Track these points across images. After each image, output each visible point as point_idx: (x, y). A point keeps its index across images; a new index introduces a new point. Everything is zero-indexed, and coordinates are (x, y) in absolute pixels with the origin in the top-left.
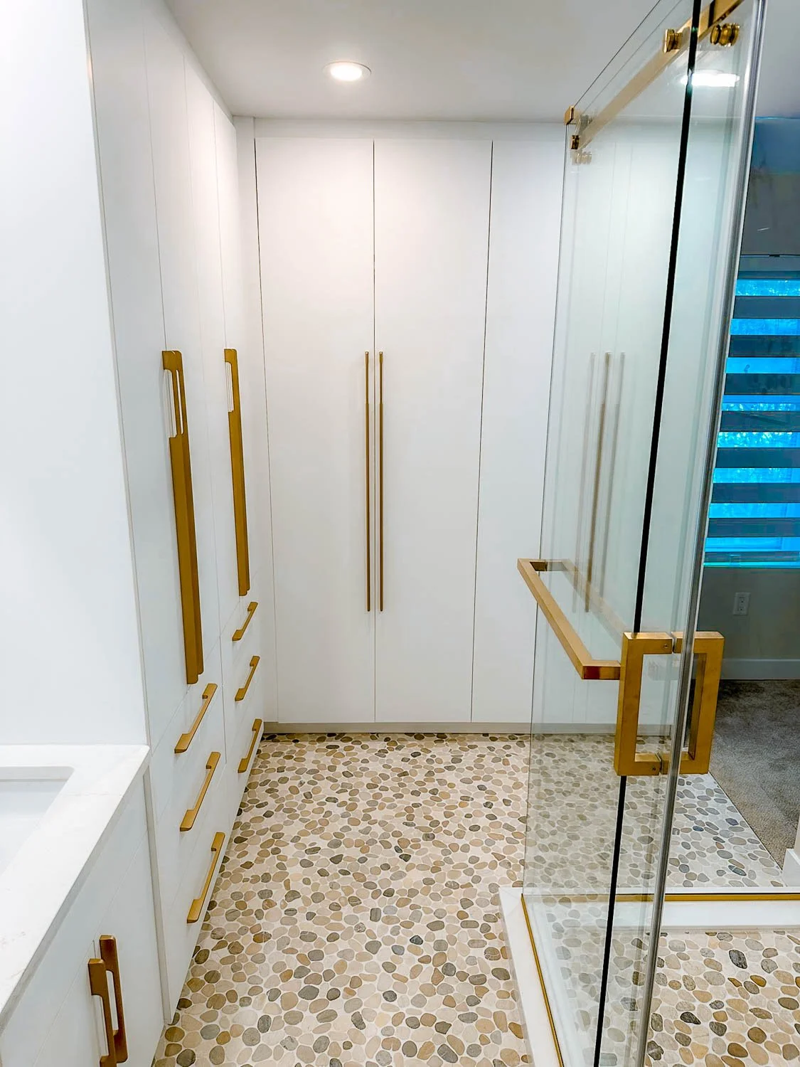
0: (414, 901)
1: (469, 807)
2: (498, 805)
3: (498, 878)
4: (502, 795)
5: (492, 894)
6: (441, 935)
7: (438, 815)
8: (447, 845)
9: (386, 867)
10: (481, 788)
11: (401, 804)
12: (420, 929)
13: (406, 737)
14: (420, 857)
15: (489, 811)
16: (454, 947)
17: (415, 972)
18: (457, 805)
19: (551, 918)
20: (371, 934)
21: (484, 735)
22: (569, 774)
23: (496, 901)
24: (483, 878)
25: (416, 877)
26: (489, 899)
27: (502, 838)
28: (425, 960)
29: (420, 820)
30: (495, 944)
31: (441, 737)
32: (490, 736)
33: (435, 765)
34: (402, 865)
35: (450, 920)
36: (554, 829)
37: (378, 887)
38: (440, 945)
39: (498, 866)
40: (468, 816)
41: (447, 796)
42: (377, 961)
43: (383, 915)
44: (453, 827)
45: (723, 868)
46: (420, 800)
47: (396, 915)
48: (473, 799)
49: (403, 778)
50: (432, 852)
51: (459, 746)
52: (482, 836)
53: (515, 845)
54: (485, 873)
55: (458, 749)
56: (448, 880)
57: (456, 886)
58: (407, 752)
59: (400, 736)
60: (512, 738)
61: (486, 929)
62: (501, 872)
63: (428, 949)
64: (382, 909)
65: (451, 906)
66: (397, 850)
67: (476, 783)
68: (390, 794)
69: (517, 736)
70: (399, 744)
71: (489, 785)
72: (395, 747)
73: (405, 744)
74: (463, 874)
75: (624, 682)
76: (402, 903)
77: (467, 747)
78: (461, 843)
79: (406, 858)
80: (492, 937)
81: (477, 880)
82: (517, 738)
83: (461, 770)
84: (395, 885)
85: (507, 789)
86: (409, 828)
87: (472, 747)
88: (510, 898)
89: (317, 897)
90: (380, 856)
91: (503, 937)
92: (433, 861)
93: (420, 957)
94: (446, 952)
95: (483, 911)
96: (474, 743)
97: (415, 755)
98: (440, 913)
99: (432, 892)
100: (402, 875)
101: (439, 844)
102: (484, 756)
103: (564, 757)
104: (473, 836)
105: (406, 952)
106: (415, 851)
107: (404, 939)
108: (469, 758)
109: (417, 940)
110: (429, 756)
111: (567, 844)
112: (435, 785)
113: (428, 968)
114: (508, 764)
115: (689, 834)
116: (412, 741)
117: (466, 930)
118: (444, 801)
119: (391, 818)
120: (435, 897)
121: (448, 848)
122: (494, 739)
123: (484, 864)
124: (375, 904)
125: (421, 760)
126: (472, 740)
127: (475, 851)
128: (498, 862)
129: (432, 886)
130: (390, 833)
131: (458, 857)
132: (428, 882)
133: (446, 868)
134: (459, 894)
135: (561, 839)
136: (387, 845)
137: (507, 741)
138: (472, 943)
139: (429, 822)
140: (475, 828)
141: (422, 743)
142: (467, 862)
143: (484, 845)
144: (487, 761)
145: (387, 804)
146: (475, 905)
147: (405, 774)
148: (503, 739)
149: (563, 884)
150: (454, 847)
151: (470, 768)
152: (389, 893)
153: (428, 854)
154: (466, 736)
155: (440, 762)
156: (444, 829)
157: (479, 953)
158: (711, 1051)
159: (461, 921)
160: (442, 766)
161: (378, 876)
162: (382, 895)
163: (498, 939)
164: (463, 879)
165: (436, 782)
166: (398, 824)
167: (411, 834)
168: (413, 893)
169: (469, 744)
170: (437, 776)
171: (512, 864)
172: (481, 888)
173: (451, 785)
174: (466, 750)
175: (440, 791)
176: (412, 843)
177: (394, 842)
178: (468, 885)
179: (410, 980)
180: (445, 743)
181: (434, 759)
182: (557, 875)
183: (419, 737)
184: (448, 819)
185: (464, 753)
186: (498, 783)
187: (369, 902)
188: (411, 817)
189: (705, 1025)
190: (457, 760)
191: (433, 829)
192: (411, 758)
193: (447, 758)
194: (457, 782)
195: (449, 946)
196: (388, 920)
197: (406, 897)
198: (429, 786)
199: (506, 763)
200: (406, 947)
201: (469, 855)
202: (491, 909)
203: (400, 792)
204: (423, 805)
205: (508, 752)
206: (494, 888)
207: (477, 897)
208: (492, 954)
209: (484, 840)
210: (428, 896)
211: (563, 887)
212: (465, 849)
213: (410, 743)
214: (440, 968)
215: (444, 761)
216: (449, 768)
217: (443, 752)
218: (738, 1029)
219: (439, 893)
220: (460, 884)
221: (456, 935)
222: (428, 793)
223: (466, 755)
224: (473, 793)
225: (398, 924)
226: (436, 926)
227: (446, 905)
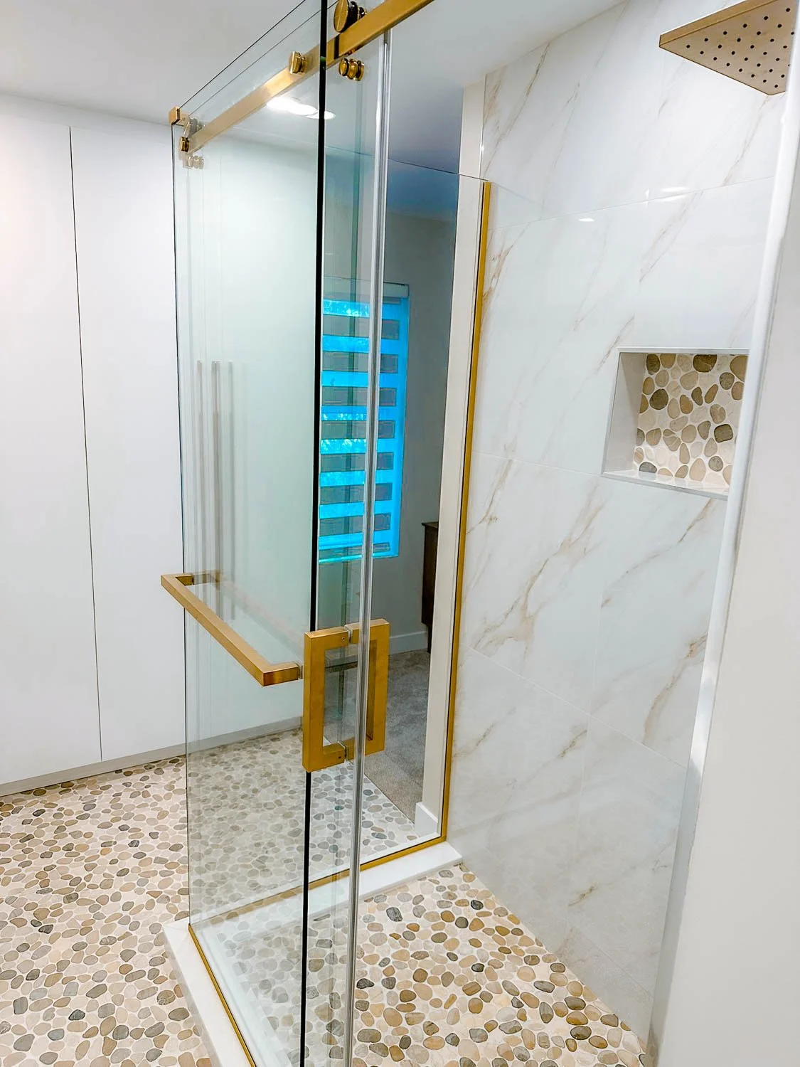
0: (65, 974)
1: (113, 851)
2: (146, 841)
3: (159, 916)
4: (146, 829)
5: (155, 936)
6: (104, 999)
7: (78, 870)
8: (95, 900)
9: (25, 947)
10: (122, 828)
11: (29, 873)
12: (79, 1001)
13: (23, 796)
14: (65, 923)
15: (137, 850)
16: (123, 1006)
17: (81, 1050)
18: (99, 854)
19: (222, 937)
20: (18, 1029)
21: (117, 772)
22: (216, 788)
23: (161, 940)
24: (141, 922)
25: (62, 947)
26: (152, 942)
27: (155, 873)
28: (91, 1033)
29: (56, 882)
30: (168, 986)
31: (67, 786)
32: (123, 771)
33: (65, 819)
34: (44, 939)
35: (114, 979)
36: (208, 848)
37: (19, 974)
38: (106, 1011)
39: (156, 904)
40: (113, 862)
41: (85, 848)
42: (32, 1058)
43: (30, 1002)
44: (97, 879)
45: (367, 837)
46: (53, 861)
47: (47, 997)
48: (115, 843)
49: (27, 842)
50: (78, 913)
51: (90, 791)
52: (133, 878)
53: (171, 876)
54: (144, 917)
55: (89, 794)
56: (101, 937)
57: (112, 941)
58: (26, 813)
59: (14, 798)
60: (149, 767)
61: (154, 975)
62: (160, 908)
63: (92, 1020)
64: (28, 996)
65: (111, 964)
66: (34, 924)
67: (116, 825)
68: (14, 864)
69: (154, 765)
70: (15, 807)
71: (131, 823)
72: (10, 811)
73: (20, 804)
74: (119, 925)
75: (308, 681)
76: (50, 982)
77: (99, 789)
78: (109, 893)
79: (47, 930)
80: (163, 979)
81: (135, 926)
82: (154, 767)
83: (98, 816)
84: (39, 964)
85: (151, 821)
86: (45, 895)
87: (104, 788)
88: (176, 933)
90: (13, 938)
91: (175, 975)
92: (80, 922)
93: (84, 1032)
94: (114, 1015)
95: (148, 957)
96: (107, 784)
97: (37, 814)
98: (99, 976)
99: (85, 956)
100: (46, 950)
101: (83, 902)
102: (120, 794)
103: (207, 773)
104: (123, 881)
105: (67, 1033)
106: (57, 918)
107: (61, 1018)
108: (103, 801)
109: (77, 1016)
110: (55, 810)
111: (226, 859)
112: (70, 839)
113: (97, 1041)
114: (149, 796)
115: (332, 815)
116: (31, 799)
117: (132, 983)
118: (82, 854)
119: (19, 891)
120: (90, 961)
121: (97, 903)
122: (128, 774)
123: (140, 907)
124: (18, 993)
125: (47, 817)
126: (104, 780)
127: (127, 897)
128: (155, 900)
129: (84, 950)
130: (23, 908)
131: (108, 910)
132: (78, 947)
133: (98, 926)
134: (118, 947)
135: (217, 855)
136: (20, 923)
137: (144, 771)
138: (142, 995)
139: (69, 881)
140: (122, 873)
141: (44, 798)
142: (121, 911)
143: (137, 886)
144: (125, 799)
145: (12, 877)
146: (138, 953)
147: (29, 838)
148: (138, 772)
149: (227, 900)
150: (103, 900)
151: (106, 811)
152: (33, 976)
153: (73, 917)
154: (96, 778)
155: (70, 813)
156: (87, 884)
157: (151, 1002)
158: (387, 1006)
159: (125, 976)
160: (74, 817)
161: (16, 961)
162: (25, 981)
163: (169, 980)
164: (119, 930)
165: (69, 836)
166: (31, 896)
167: (49, 900)
168: (62, 965)
169: (101, 786)
170: (69, 829)
171: (170, 897)
172: (141, 934)
173: (88, 835)
174: (98, 793)
175: (75, 845)
176: (51, 911)
177: (28, 916)
178: (127, 934)
179: (76, 1062)
180: (72, 791)
181: (62, 812)
182: (219, 893)
183: (39, 792)
184: (91, 872)
185: (97, 797)
186: (142, 818)
187: (10, 995)
188: (45, 884)
189: (378, 984)
190: (90, 806)
191: (75, 887)
192: (35, 818)
193: (78, 807)
194: (94, 829)
195: (116, 1007)
196: (38, 1006)
197: (56, 972)
198: (61, 843)
199: (146, 795)
200: (65, 1027)
201: (122, 902)
202: (156, 951)
203: (27, 859)
204: (58, 865)
205: (146, 783)
206: (155, 928)
207: (139, 944)
208: (165, 998)
209: (135, 882)
210: (82, 963)
211: (227, 903)
212: (116, 897)
213: (29, 801)
214: (110, 1036)
215: (75, 812)
216: (82, 817)
217: (72, 803)
218: (404, 977)
219: (94, 954)
220: (117, 937)
221: (122, 993)
222: (62, 850)
223: (100, 798)
224: (114, 836)
225: (52, 1006)
226: (98, 991)
227: (105, 965)
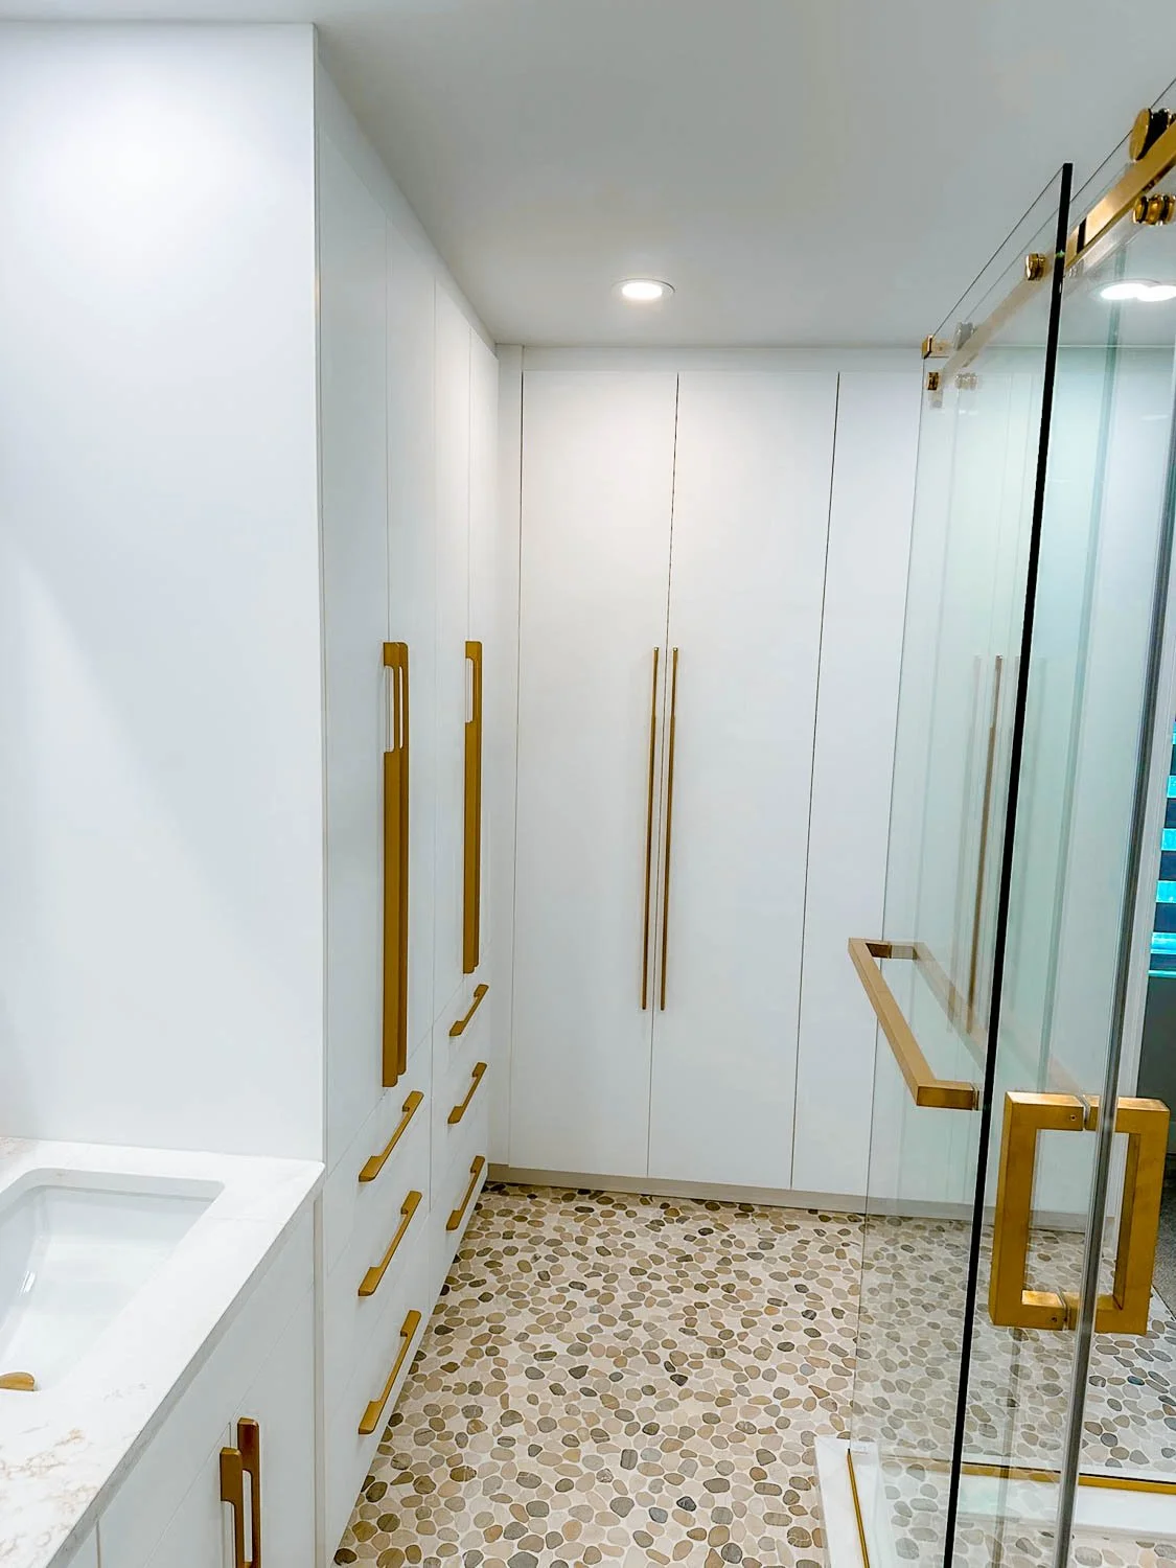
0: (687, 1444)
1: (780, 1314)
2: (824, 1316)
3: (817, 1425)
4: (830, 1301)
5: (806, 1448)
6: (723, 1500)
7: (733, 1323)
8: (743, 1367)
9: (651, 1391)
10: (800, 1288)
11: (679, 1302)
12: (693, 1488)
13: (693, 1205)
14: (702, 1381)
15: (810, 1324)
16: (743, 1520)
17: (681, 1551)
18: (762, 1310)
19: (892, 1493)
20: (619, 1486)
21: (811, 1211)
22: (935, 1279)
23: (810, 1459)
24: (793, 1421)
25: (692, 1410)
26: (801, 1455)
27: (826, 1365)
28: (697, 1535)
29: (704, 1327)
30: (806, 1523)
31: (745, 1210)
32: (820, 1213)
33: (734, 1250)
34: (674, 1390)
35: (741, 1478)
36: (904, 1358)
37: (636, 1419)
38: (721, 1515)
39: (818, 1406)
40: (778, 1328)
41: (748, 1296)
42: (625, 1527)
43: (640, 1461)
44: (752, 1342)
45: (1172, 1445)
46: (707, 1298)
47: (659, 1463)
48: (786, 1304)
49: (684, 1263)
50: (718, 1376)
51: (772, 1225)
52: (796, 1359)
53: (846, 1378)
54: (795, 1415)
55: (769, 1229)
56: (739, 1419)
57: (751, 1430)
58: (691, 1227)
59: (683, 1203)
60: (853, 1218)
61: (792, 1499)
62: (821, 1415)
63: (702, 1519)
64: (639, 1452)
65: (743, 1461)
66: (669, 1367)
67: (793, 1281)
68: (663, 1285)
69: (866, 1217)
70: (681, 1214)
71: (812, 1286)
72: (675, 1219)
73: (688, 1214)
74: (763, 1414)
76: (668, 1446)
77: (783, 1227)
78: (763, 1366)
79: (681, 1380)
80: (801, 1512)
81: (784, 1424)
82: (861, 1220)
83: (771, 1260)
84: (661, 1418)
85: (838, 1293)
86: (687, 1337)
87: (791, 1228)
88: (830, 1455)
89: (547, 1425)
90: (642, 1374)
91: (817, 1513)
92: (719, 1389)
93: (689, 1529)
94: (729, 1527)
95: (790, 1471)
96: (794, 1223)
97: (704, 1232)
98: (725, 1467)
99: (714, 1434)
100: (672, 1405)
101: (730, 1365)
102: (808, 1242)
103: (927, 1253)
104: (783, 1358)
105: (670, 1518)
106: (694, 1371)
107: (668, 1498)
108: (785, 1243)
109: (687, 1504)
110: (725, 1235)
111: (924, 1384)
112: (732, 1278)
113: (701, 1547)
114: (845, 1258)
115: (1120, 1388)
116: (701, 1211)
117: (762, 1497)
118: (742, 1303)
119: (659, 1319)
120: (719, 1443)
121: (744, 1372)
122: (825, 1219)
123: (797, 1402)
124: (630, 1443)
125: (714, 1240)
126: (792, 1216)
127: (784, 1381)
128: (818, 1401)
129: (715, 1426)
130: (660, 1342)
131: (759, 1387)
132: (710, 1419)
133: (738, 1402)
134: (756, 1442)
135: (915, 1374)
136: (653, 1359)
137: (846, 1223)
138: (770, 1518)
139: (719, 1331)
140: (785, 1347)
141: (716, 1215)
142: (770, 1395)
143: (799, 1373)
144: (813, 1251)
145: (659, 1299)
146: (779, 1461)
147: (688, 1258)
148: (838, 1220)
149: (915, 1443)
150: (754, 1372)
151: (785, 1259)
152: (651, 1430)
153: (712, 1378)
154: (783, 1211)
155: (741, 1245)
156: (740, 1343)
157: (779, 1534)
159: (755, 1483)
160: (744, 1252)
161: (637, 1403)
162: (640, 1432)
163: (809, 1516)
164: (762, 1420)
165: (733, 1274)
166: (672, 1331)
167: (692, 1346)
168: (686, 1432)
169: (786, 1223)
170: (735, 1266)
171: (839, 1405)
172: (791, 1437)
173: (756, 1281)
174: (780, 1231)
175: (737, 1288)
176: (690, 1360)
177: (664, 1354)
178: (770, 1430)
179: (672, 1561)
180: (750, 1218)
181: (732, 1241)
182: (904, 1431)
183: (713, 1206)
184: (748, 1330)
185: (778, 1236)
186: (827, 1284)
187: (621, 1440)
188: (691, 1322)
190: (767, 1245)
191: (724, 1342)
192: (699, 1236)
193: (753, 1241)
194: (764, 1276)
195: (735, 1518)
196: (647, 1470)
197: (676, 1437)
198: (722, 1279)
199: (841, 1255)
200: (670, 1511)
201: (775, 1385)
202: (801, 1469)
203: (678, 1285)
204: (711, 1305)
205: (845, 1239)
206: (807, 1438)
207: (782, 1449)
208: (799, 1538)
209: (798, 1366)
210: (709, 1441)
211: (915, 1448)
212: (770, 1376)
213: (698, 1213)
214: (718, 1550)
215: (747, 1245)
216: (754, 1256)
217: (747, 1232)
219: (725, 1436)
220: (758, 1428)
221: (746, 1503)
222: (720, 1289)
223: (781, 1239)
224: (787, 1295)
225: (662, 1477)
226: (717, 1486)
227: (735, 1457)
